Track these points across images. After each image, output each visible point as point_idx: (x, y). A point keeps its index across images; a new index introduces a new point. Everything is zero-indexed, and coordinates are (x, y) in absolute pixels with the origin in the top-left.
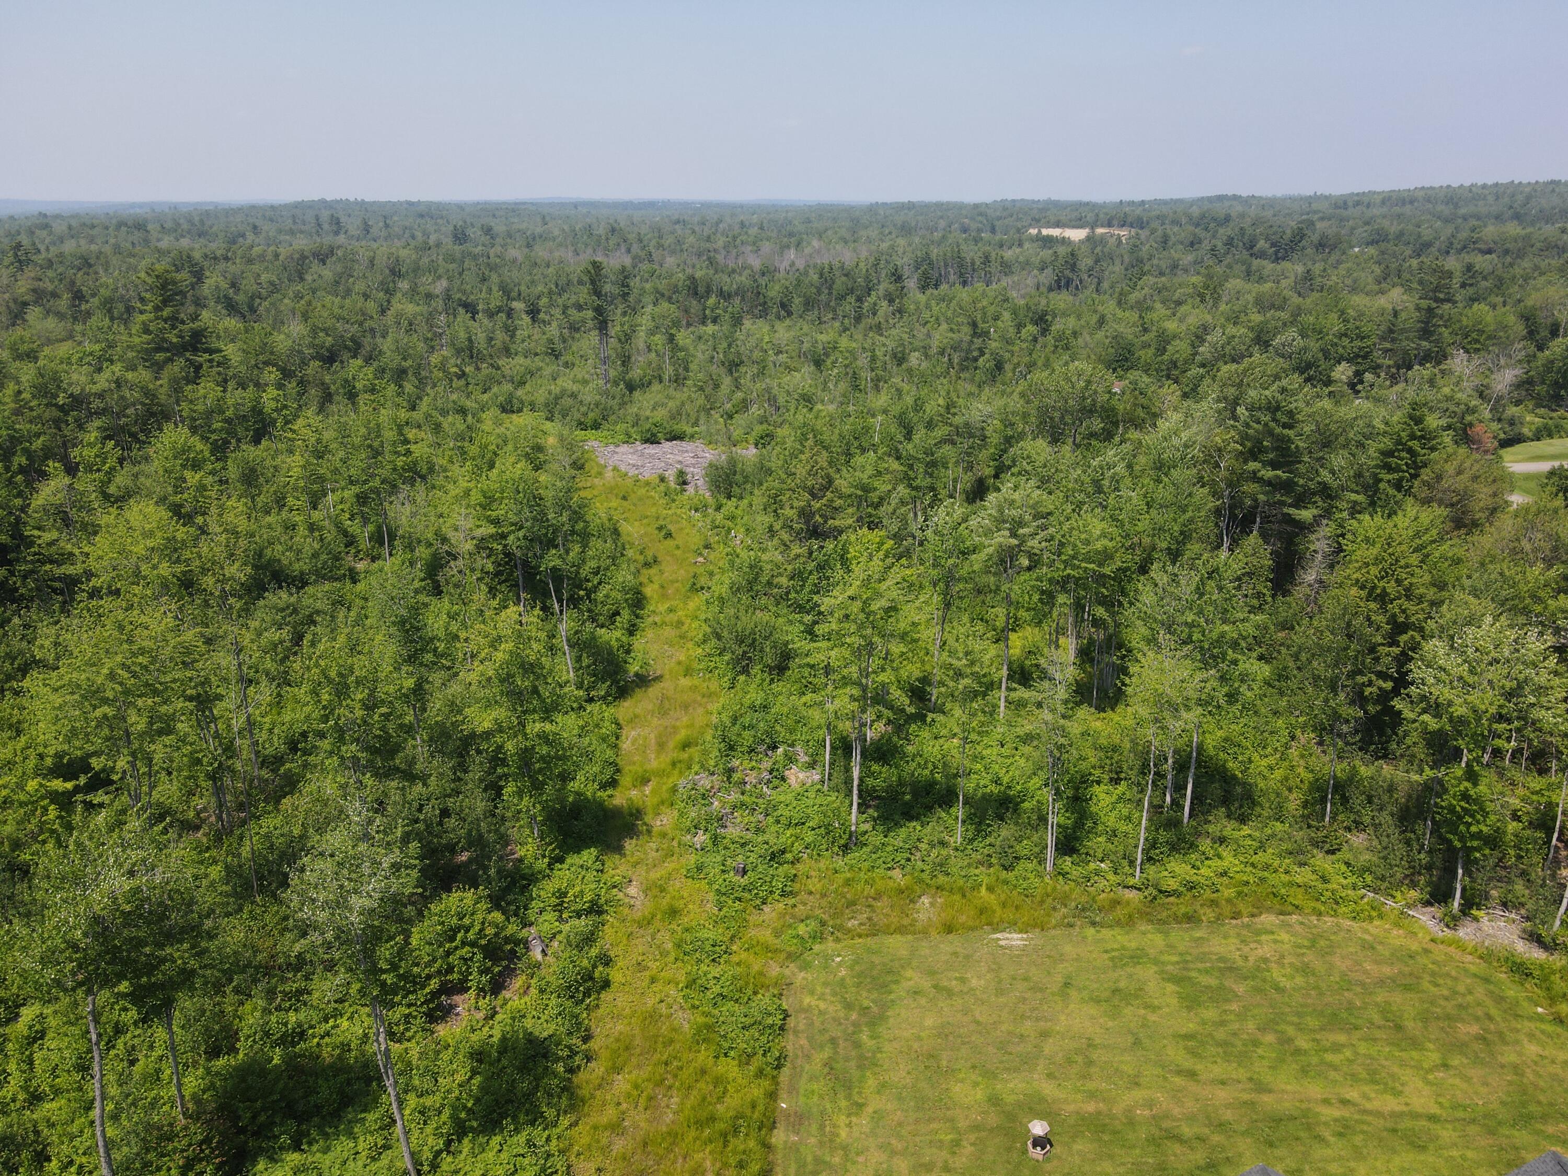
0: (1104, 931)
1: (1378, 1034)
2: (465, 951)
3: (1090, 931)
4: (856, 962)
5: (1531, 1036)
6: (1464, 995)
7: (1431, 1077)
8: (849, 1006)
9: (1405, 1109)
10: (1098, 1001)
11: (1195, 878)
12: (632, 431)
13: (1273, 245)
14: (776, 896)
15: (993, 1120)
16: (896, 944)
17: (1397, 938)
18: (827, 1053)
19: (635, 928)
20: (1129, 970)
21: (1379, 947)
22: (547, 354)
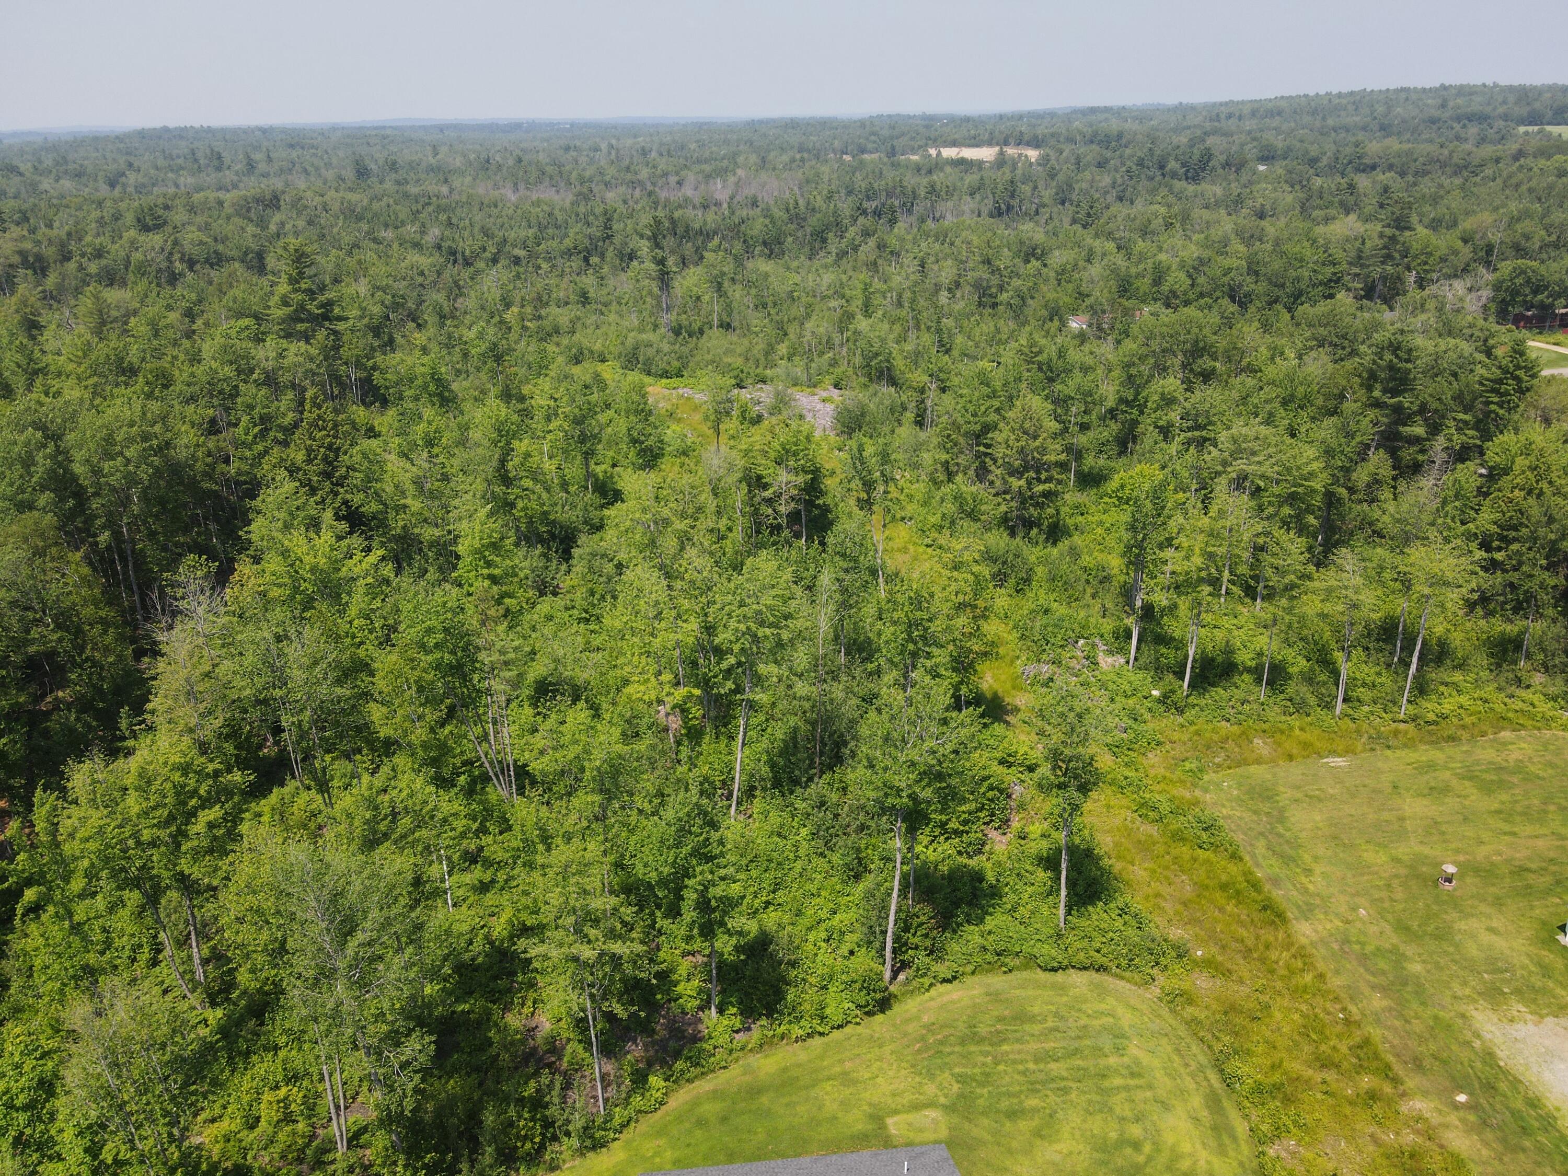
0: (1399, 751)
3: (1389, 752)
4: (1239, 784)
8: (1255, 812)
10: (1423, 796)
11: (1443, 711)
13: (1184, 165)
16: (1259, 771)
18: (1263, 842)
20: (1432, 774)
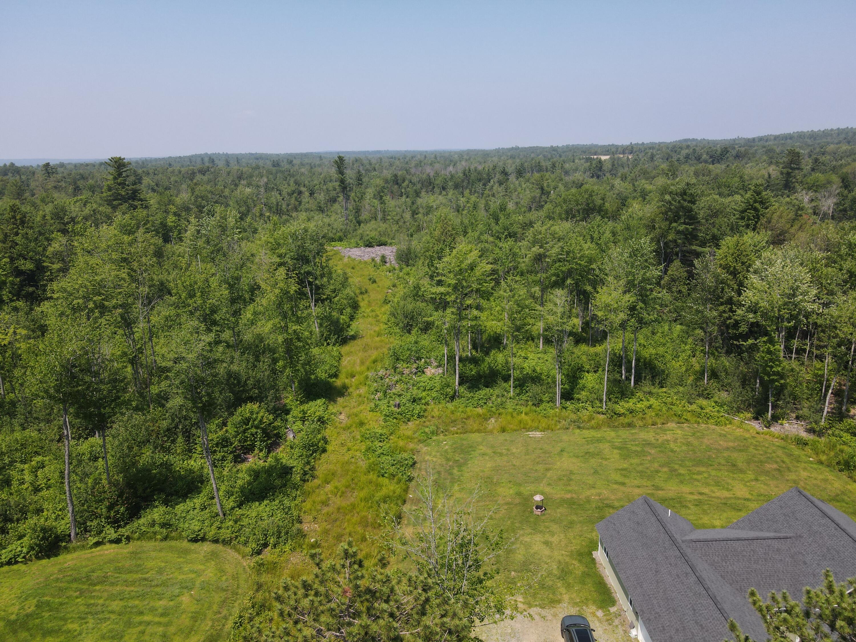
0: (584, 431)
1: (722, 468)
2: (254, 430)
3: (577, 431)
4: (453, 444)
5: (805, 469)
6: (771, 453)
7: (748, 484)
8: (448, 460)
9: (732, 496)
10: (578, 457)
11: (634, 408)
12: (359, 242)
13: (711, 157)
14: (415, 418)
15: (517, 501)
16: (476, 437)
17: (739, 432)
18: (436, 476)
19: (341, 431)
20: (595, 445)
21: (729, 436)
22: (317, 210)
